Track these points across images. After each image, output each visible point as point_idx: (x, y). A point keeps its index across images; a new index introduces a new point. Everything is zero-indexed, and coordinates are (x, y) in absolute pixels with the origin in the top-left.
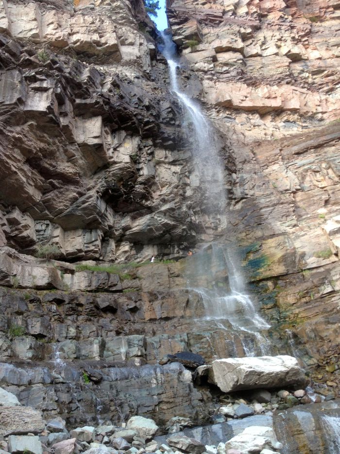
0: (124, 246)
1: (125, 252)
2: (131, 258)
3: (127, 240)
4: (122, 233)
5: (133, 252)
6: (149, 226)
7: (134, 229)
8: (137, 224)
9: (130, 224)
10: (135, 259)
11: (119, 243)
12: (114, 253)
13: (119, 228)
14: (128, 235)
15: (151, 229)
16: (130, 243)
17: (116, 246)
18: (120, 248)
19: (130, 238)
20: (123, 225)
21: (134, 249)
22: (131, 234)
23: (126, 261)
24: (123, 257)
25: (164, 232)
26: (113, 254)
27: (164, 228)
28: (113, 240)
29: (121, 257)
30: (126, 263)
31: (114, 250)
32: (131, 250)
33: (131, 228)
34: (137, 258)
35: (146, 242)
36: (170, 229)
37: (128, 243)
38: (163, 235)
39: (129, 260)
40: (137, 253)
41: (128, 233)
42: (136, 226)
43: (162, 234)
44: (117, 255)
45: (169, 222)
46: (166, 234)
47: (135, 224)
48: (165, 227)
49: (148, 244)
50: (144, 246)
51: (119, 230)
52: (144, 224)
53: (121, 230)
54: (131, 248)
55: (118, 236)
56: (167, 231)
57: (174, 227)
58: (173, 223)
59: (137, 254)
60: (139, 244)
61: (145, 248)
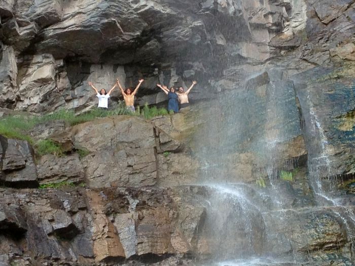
0: (40, 65)
1: (44, 81)
2: (57, 97)
3: (47, 50)
4: (37, 31)
5: (63, 82)
6: (106, 15)
7: (66, 23)
8: (76, 9)
9: (58, 8)
10: (68, 101)
11: (26, 57)
12: (15, 84)
13: (27, 19)
14: (51, 37)
15: (112, 25)
16: (57, 58)
17: (20, 66)
18: (30, 70)
19: (56, 47)
20: (39, 11)
21: (64, 74)
22: (59, 36)
23: (45, 104)
24: (36, 93)
25: (144, 33)
26: (12, 86)
27: (146, 24)
28: (11, 48)
29: (31, 93)
30: (44, 110)
31: (14, 76)
32: (58, 76)
33: (58, 21)
34: (74, 98)
35: (97, 58)
36: (161, 27)
37: (52, 59)
38: (140, 41)
39: (52, 104)
40: (74, 84)
41: (50, 32)
42: (73, 16)
43: (138, 38)
44: (22, 88)
45: (158, 8)
46: (149, 40)
47: (70, 11)
48: (146, 20)
49: (102, 63)
50: (92, 69)
51: (28, 24)
52: (94, 10)
53: (33, 25)
54: (58, 72)
55: (26, 40)
56: (152, 30)
57: (171, 22)
58: (168, 11)
59: (73, 89)
60: (77, 63)
61: (95, 72)
